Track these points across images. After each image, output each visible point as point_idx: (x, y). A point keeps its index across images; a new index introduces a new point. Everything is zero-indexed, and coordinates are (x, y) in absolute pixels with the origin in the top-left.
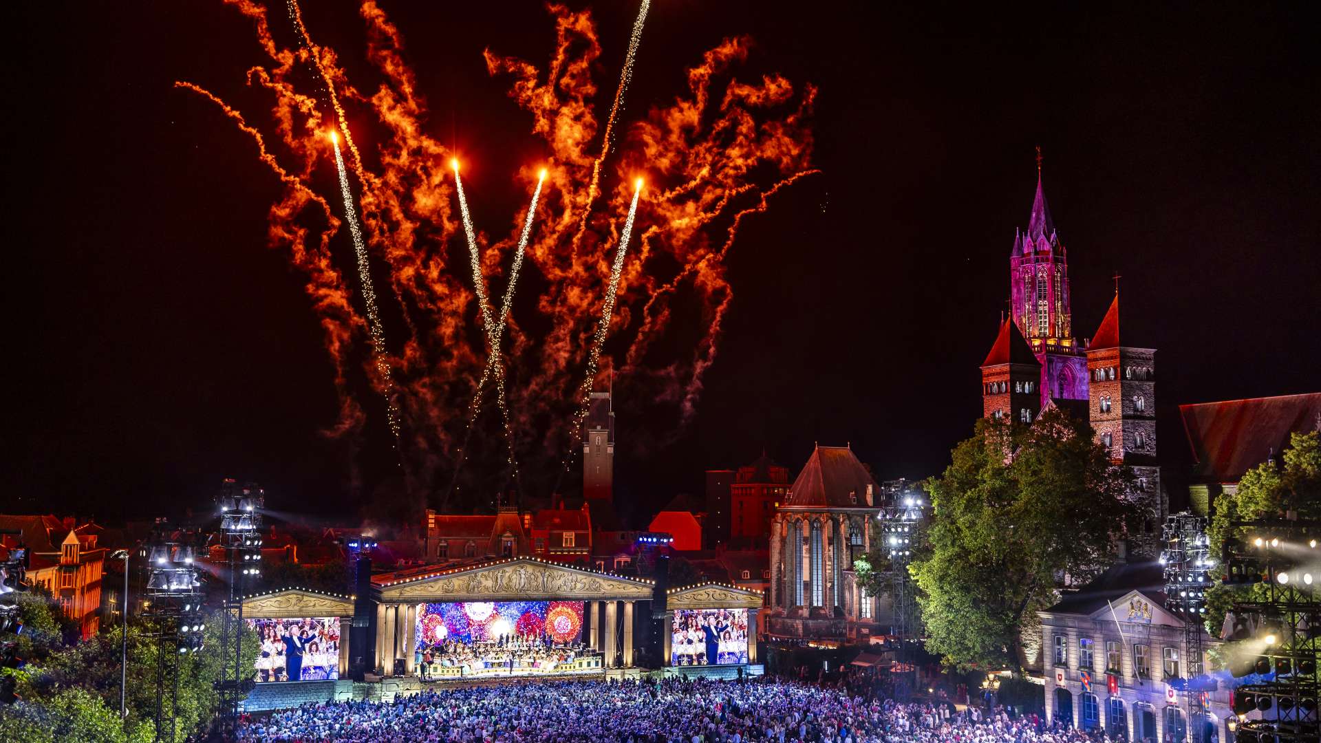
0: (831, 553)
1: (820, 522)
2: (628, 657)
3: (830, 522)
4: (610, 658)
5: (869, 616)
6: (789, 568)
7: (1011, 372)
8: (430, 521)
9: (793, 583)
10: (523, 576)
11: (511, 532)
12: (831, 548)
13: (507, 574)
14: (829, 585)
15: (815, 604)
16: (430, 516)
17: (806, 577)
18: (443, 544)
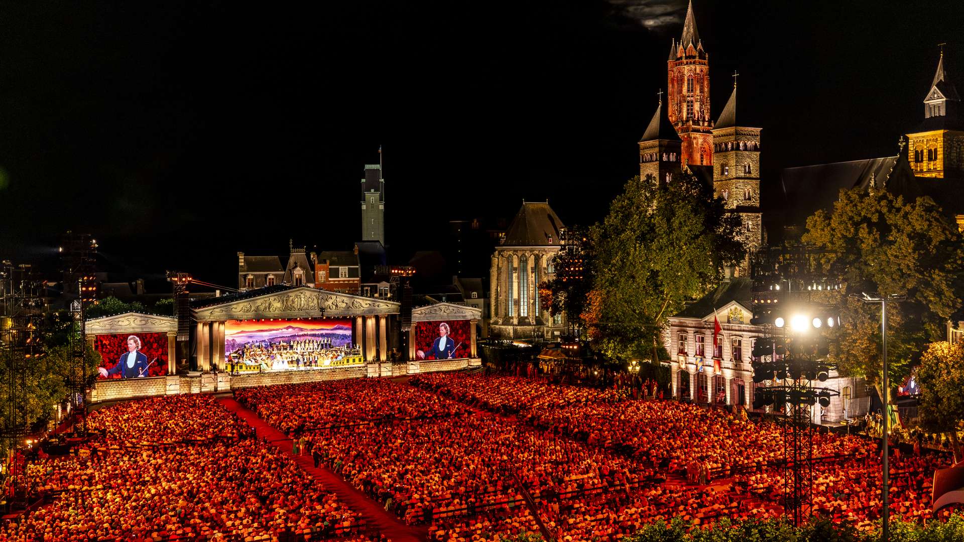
0: (534, 279)
1: (526, 256)
2: (383, 357)
3: (533, 257)
4: (371, 356)
5: (560, 322)
6: (504, 289)
7: (660, 146)
8: (240, 260)
9: (507, 301)
10: (303, 299)
11: (301, 267)
12: (533, 275)
13: (291, 298)
14: (532, 301)
15: (522, 315)
16: (240, 257)
17: (515, 296)
18: (250, 277)
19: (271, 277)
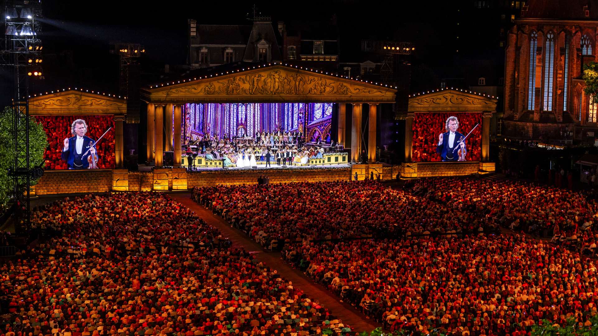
2: (372, 154)
4: (355, 156)
6: (522, 75)
8: (192, 30)
10: (277, 80)
11: (266, 39)
13: (263, 78)
14: (559, 92)
15: (545, 109)
16: (192, 25)
17: (537, 84)
18: (204, 50)
19: (229, 51)
